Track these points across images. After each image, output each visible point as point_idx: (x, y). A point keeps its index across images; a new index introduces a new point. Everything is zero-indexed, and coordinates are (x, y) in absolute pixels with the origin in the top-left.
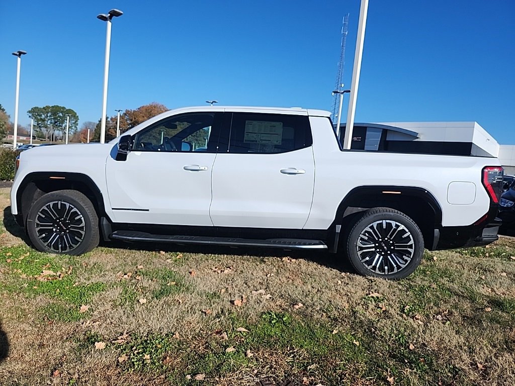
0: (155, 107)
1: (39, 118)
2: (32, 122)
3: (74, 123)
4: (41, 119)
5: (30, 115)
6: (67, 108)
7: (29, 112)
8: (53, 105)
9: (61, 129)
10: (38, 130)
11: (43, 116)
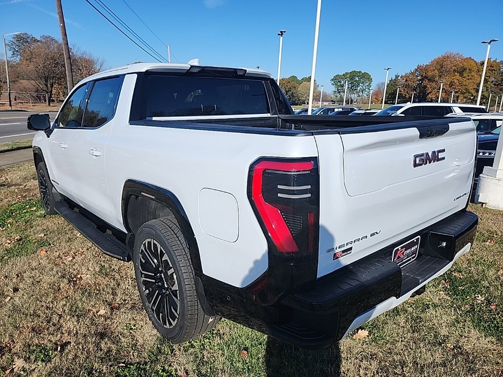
0: (448, 57)
1: (339, 84)
2: (333, 88)
3: (367, 86)
4: (340, 85)
5: (333, 82)
6: (363, 72)
7: (332, 80)
8: (351, 71)
9: (357, 92)
10: (338, 95)
11: (342, 82)
